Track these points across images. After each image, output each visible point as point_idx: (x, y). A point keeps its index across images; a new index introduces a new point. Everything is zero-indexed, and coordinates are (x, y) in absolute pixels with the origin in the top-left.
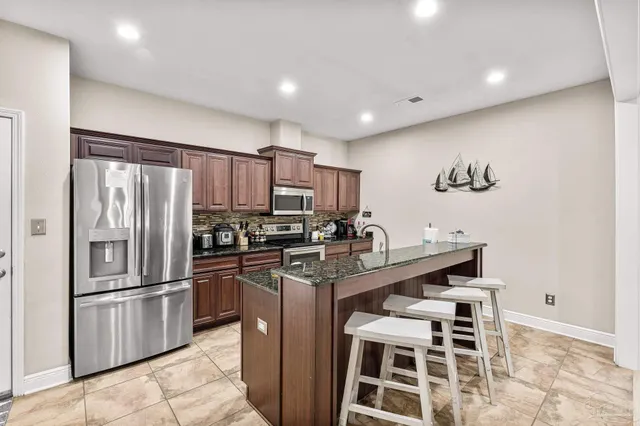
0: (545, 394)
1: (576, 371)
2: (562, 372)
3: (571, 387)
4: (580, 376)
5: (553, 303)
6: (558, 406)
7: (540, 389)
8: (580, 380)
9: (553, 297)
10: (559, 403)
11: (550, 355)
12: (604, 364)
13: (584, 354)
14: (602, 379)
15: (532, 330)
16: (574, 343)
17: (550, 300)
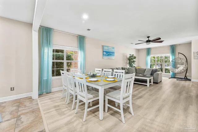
0: (16, 119)
1: (24, 106)
2: (20, 109)
3: (24, 111)
4: (25, 107)
5: (14, 90)
6: (21, 119)
7: (15, 118)
8: (26, 108)
9: (14, 88)
10: (21, 118)
11: (14, 106)
12: (30, 101)
13: (25, 101)
14: (31, 105)
15: (5, 102)
16: (21, 99)
17: (12, 89)
